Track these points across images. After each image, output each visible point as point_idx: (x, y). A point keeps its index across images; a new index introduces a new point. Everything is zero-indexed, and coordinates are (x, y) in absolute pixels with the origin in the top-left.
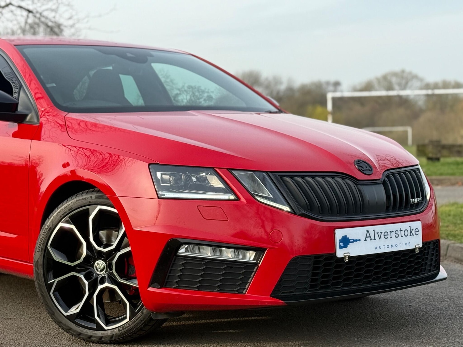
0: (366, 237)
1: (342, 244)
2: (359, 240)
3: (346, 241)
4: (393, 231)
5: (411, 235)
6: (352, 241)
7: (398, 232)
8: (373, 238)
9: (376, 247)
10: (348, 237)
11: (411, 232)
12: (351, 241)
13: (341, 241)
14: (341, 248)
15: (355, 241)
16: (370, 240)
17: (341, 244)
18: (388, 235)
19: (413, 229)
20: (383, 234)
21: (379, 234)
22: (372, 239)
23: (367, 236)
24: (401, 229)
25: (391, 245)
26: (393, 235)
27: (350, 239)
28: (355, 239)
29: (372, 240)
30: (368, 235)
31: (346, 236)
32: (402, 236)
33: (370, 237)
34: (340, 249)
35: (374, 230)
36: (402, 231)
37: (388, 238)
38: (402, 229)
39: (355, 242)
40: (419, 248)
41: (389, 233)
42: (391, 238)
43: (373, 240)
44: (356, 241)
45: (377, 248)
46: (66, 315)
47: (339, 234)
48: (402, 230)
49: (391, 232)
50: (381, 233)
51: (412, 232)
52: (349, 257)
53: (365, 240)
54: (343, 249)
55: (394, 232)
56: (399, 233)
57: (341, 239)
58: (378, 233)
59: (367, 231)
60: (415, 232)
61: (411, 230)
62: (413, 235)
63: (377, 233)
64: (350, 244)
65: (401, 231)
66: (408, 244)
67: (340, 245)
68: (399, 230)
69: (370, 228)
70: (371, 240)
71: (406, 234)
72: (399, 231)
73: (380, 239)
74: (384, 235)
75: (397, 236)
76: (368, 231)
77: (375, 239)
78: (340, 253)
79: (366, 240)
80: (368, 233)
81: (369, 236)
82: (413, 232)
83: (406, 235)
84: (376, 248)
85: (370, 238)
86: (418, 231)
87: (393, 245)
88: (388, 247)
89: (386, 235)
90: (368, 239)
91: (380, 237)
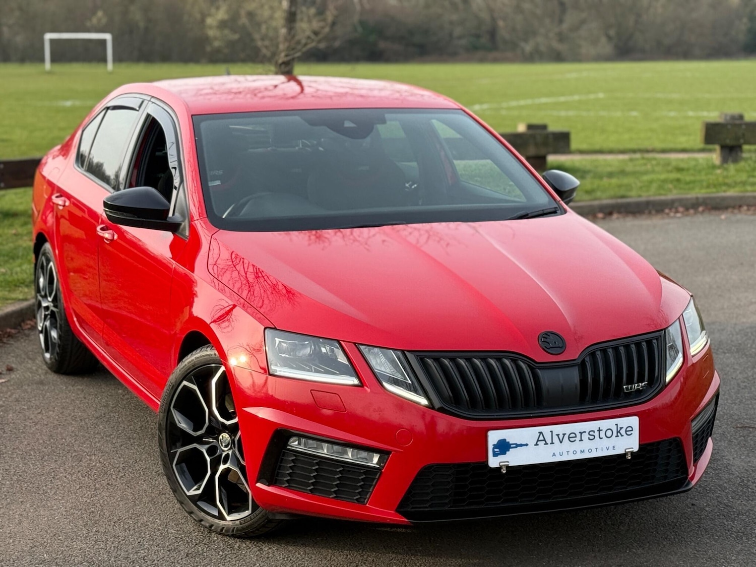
0: (538, 440)
1: (498, 450)
2: (527, 445)
3: (503, 447)
4: (585, 432)
5: (617, 436)
6: (515, 446)
7: (594, 432)
8: (549, 441)
9: (554, 453)
10: (507, 441)
11: (618, 432)
12: (512, 446)
13: (495, 446)
14: (495, 455)
15: (517, 446)
16: (545, 444)
17: (496, 450)
18: (576, 437)
19: (621, 428)
20: (566, 436)
21: (561, 437)
22: (547, 442)
23: (540, 439)
24: (599, 428)
25: (581, 451)
26: (586, 436)
27: (510, 443)
28: (518, 443)
29: (547, 444)
30: (541, 438)
31: (505, 440)
32: (601, 437)
33: (544, 440)
34: (494, 456)
35: (552, 432)
36: (601, 432)
37: (575, 441)
38: (601, 429)
39: (518, 448)
40: (632, 453)
41: (578, 435)
42: (581, 440)
43: (549, 444)
44: (521, 445)
45: (555, 455)
46: (188, 495)
47: (494, 437)
49: (581, 433)
50: (564, 434)
51: (621, 431)
52: (507, 467)
53: (536, 445)
54: (499, 456)
55: (588, 432)
56: (596, 434)
57: (496, 443)
58: (558, 435)
59: (539, 432)
60: (626, 431)
61: (619, 429)
62: (622, 436)
64: (510, 449)
65: (599, 430)
66: (611, 448)
67: (494, 452)
69: (546, 430)
70: (546, 444)
71: (609, 433)
72: (596, 431)
73: (561, 442)
74: (569, 438)
75: (592, 437)
76: (541, 433)
77: (552, 443)
78: (494, 462)
79: (538, 445)
80: (541, 435)
81: (543, 439)
82: (623, 432)
83: (608, 436)
84: (554, 455)
85: (544, 442)
86: (632, 430)
87: (584, 451)
88: (575, 452)
89: (571, 438)
90: (541, 443)
91: (561, 440)
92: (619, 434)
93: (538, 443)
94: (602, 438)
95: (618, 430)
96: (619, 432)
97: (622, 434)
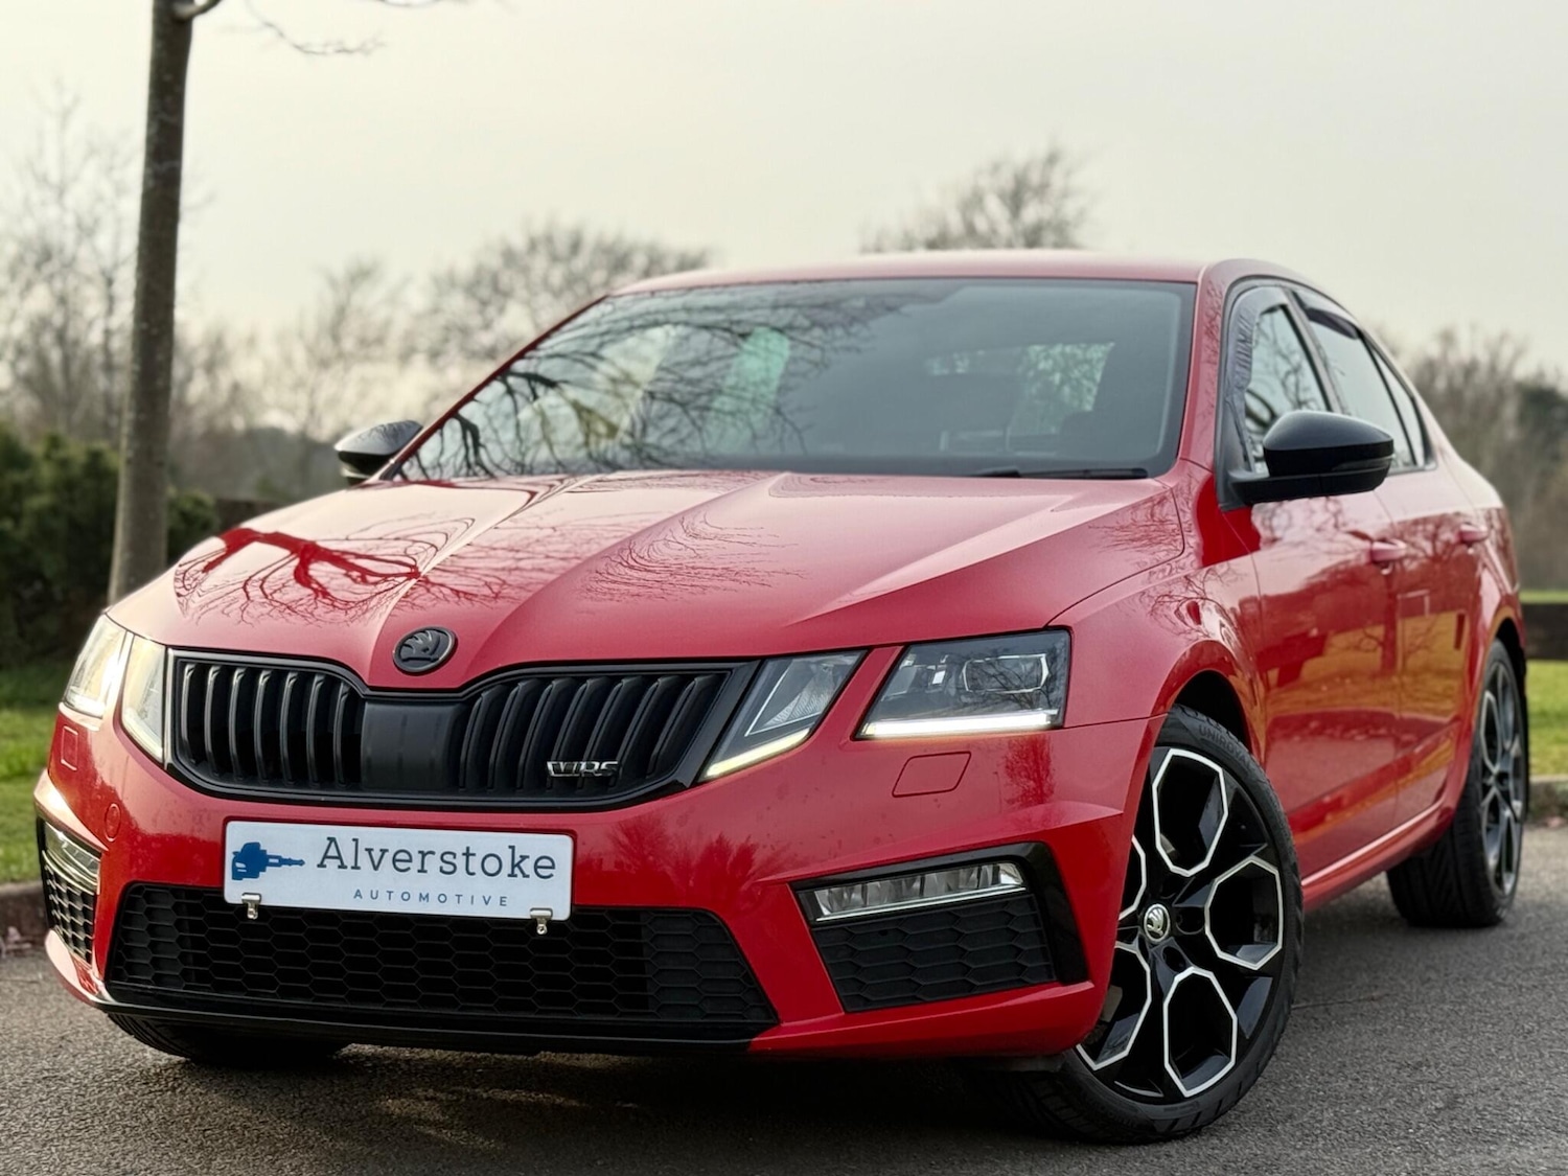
0: (326, 857)
1: (243, 866)
2: (301, 863)
3: (255, 860)
4: (432, 853)
5: (512, 875)
6: (276, 861)
7: (455, 857)
8: (348, 861)
9: (359, 892)
10: (262, 847)
11: (515, 865)
12: (271, 861)
13: (238, 857)
14: (237, 876)
15: (283, 862)
16: (339, 867)
17: (238, 865)
18: (410, 861)
19: (523, 858)
20: (388, 857)
21: (376, 855)
22: (345, 864)
23: (329, 854)
24: (468, 849)
25: (421, 896)
26: (433, 863)
27: (268, 853)
28: (284, 857)
29: (346, 867)
30: (333, 852)
31: (256, 845)
32: (471, 871)
33: (339, 857)
34: (233, 878)
35: (356, 840)
38: (471, 852)
39: (284, 866)
40: (551, 921)
41: (417, 858)
42: (422, 870)
43: (349, 868)
44: (290, 862)
45: (360, 896)
47: (237, 836)
48: (474, 855)
49: (423, 854)
50: (384, 851)
51: (521, 865)
52: (261, 909)
53: (321, 865)
54: (244, 880)
55: (438, 855)
56: (460, 861)
57: (239, 850)
58: (369, 851)
59: (328, 839)
60: (536, 867)
61: (517, 859)
62: (525, 876)
63: (367, 850)
64: (268, 868)
65: (468, 854)
66: (495, 901)
67: (234, 869)
68: (460, 851)
70: (342, 866)
72: (459, 855)
73: (376, 868)
74: (395, 860)
75: (448, 868)
76: (332, 840)
77: (356, 867)
78: (234, 891)
79: (325, 866)
80: (333, 845)
81: (336, 854)
82: (528, 866)
83: (492, 871)
84: (358, 894)
85: (338, 862)
86: (553, 867)
87: (427, 896)
88: (406, 897)
89: (401, 861)
90: (332, 864)
91: (376, 863)
92: (517, 871)
93: (326, 862)
94: (473, 874)
95: (516, 861)
96: (518, 865)
97: (527, 873)
